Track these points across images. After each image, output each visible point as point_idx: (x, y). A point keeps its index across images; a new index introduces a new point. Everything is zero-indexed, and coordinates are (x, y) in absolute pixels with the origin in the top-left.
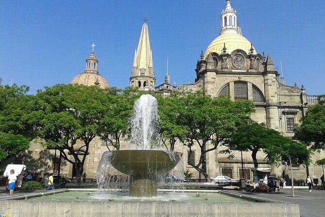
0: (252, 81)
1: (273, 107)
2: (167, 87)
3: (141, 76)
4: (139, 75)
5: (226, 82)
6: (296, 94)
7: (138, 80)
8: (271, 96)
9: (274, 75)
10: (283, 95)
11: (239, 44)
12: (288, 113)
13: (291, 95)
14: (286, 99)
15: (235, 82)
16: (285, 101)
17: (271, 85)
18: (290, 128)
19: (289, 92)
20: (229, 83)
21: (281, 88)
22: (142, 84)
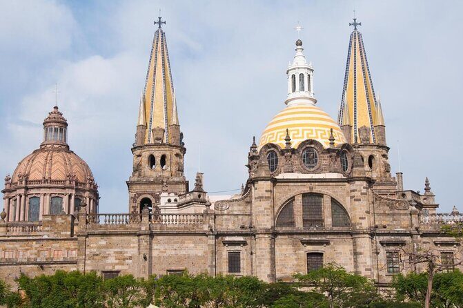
0: (330, 193)
1: (362, 236)
2: (199, 196)
3: (155, 144)
4: (152, 141)
5: (290, 195)
6: (402, 212)
7: (148, 154)
8: (360, 218)
9: (365, 184)
10: (381, 214)
11: (311, 128)
12: (388, 244)
13: (394, 215)
14: (386, 221)
15: (304, 195)
16: (384, 223)
17: (360, 200)
18: (393, 267)
19: (392, 208)
20: (294, 197)
21: (378, 202)
22: (158, 160)
